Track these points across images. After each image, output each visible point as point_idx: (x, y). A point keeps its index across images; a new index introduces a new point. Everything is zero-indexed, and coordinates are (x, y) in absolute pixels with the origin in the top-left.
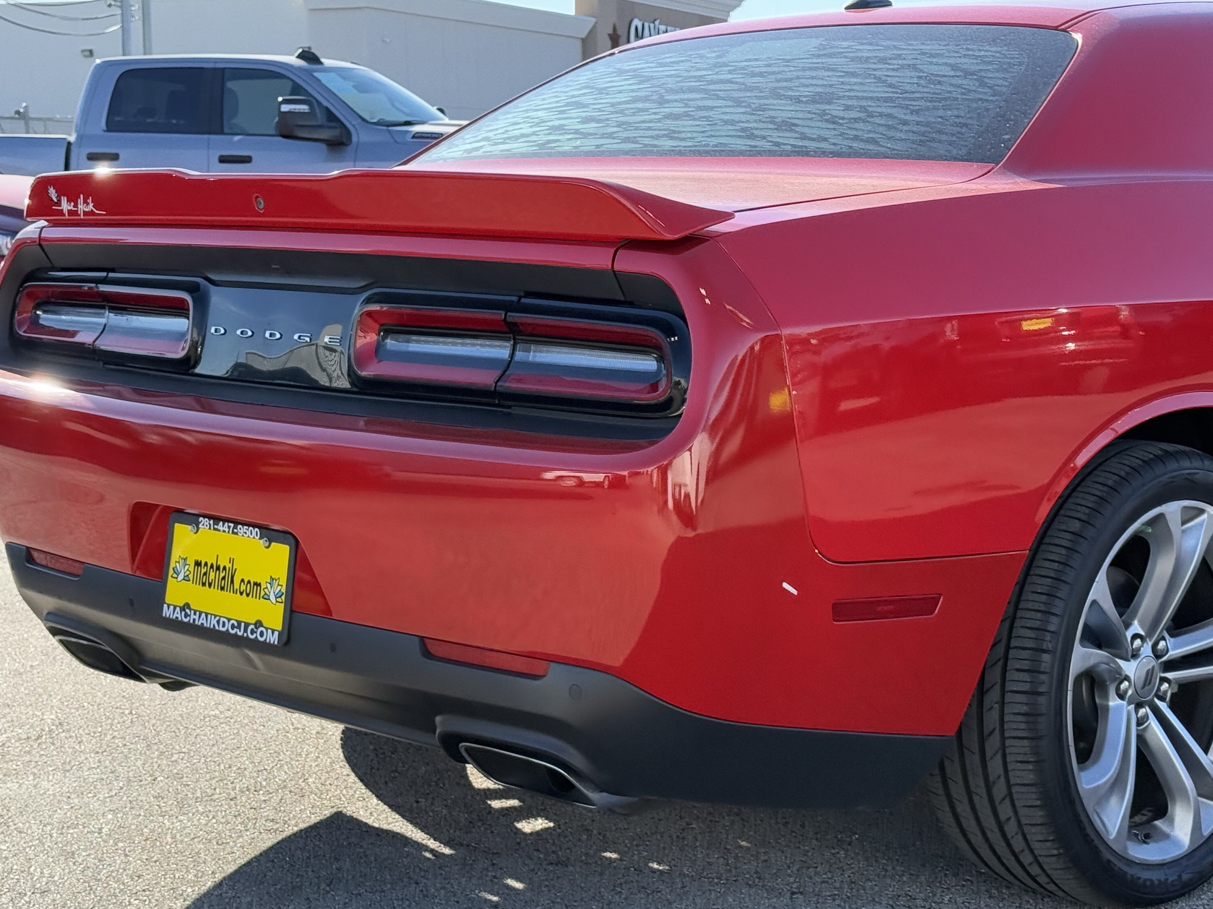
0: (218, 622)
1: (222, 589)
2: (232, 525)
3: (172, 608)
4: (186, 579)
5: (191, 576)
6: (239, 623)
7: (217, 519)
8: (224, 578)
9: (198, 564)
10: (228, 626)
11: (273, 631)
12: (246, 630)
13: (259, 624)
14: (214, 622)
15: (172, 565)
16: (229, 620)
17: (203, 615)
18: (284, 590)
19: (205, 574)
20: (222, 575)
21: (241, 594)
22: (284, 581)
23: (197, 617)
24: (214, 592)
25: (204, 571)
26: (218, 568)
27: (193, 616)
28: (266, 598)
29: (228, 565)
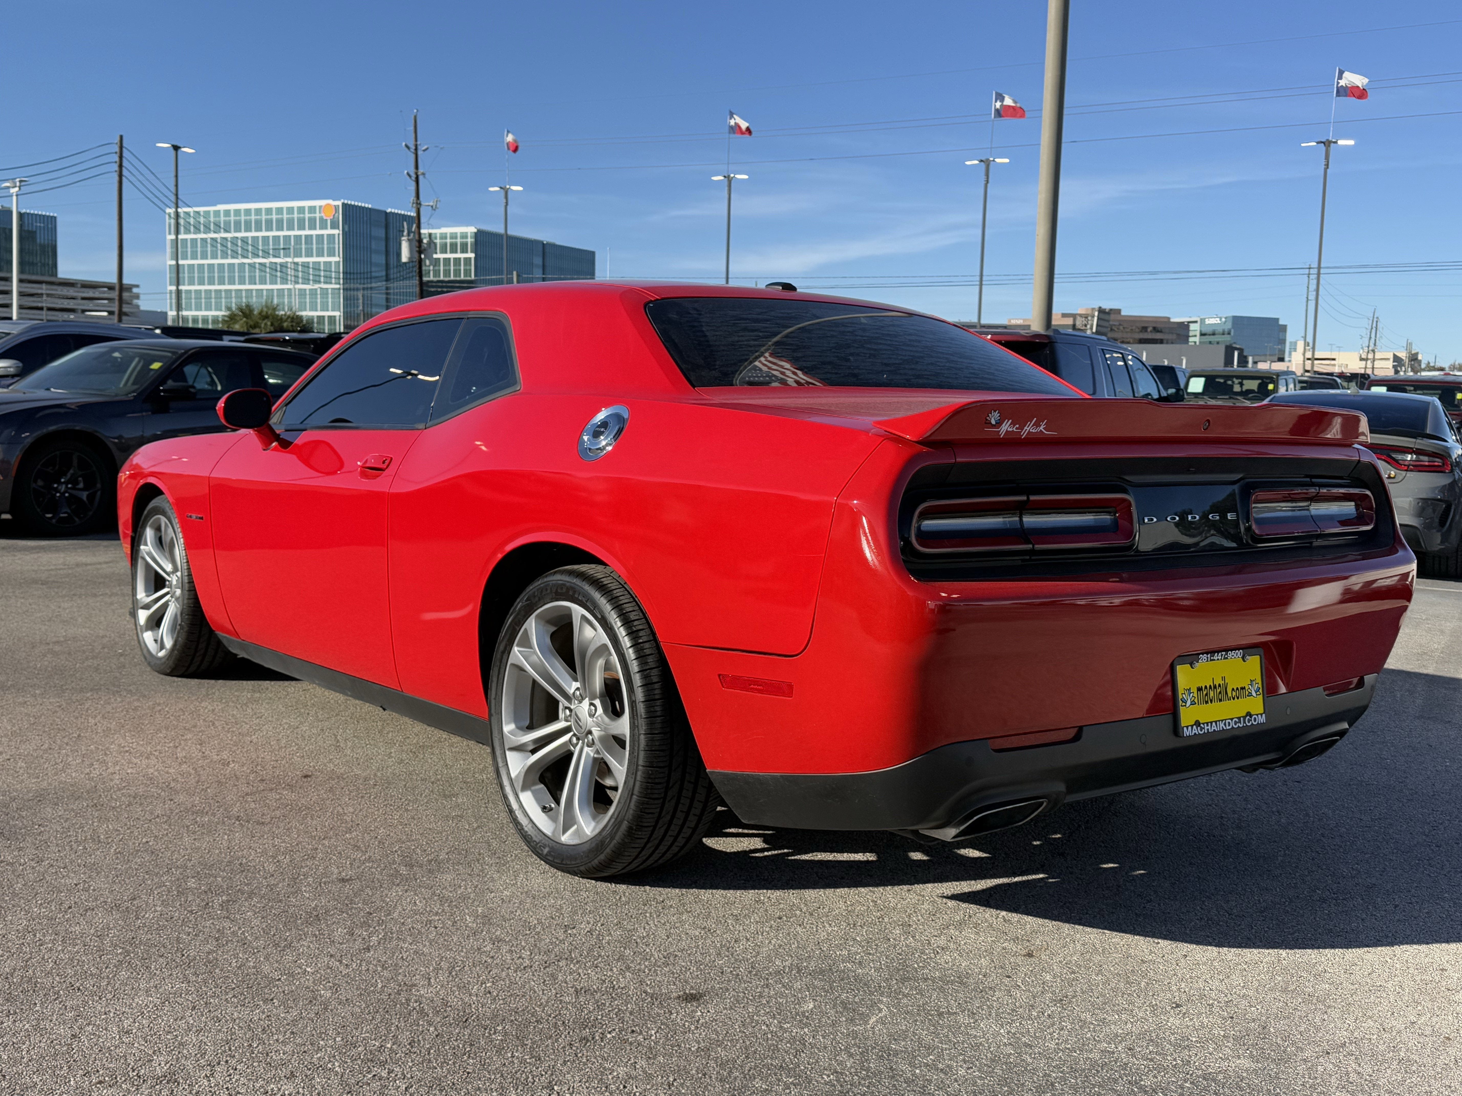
0: (1225, 724)
1: (1220, 700)
2: (1224, 653)
3: (1190, 728)
4: (1193, 703)
5: (1196, 701)
6: (1239, 718)
7: (1212, 652)
8: (1220, 693)
9: (1200, 689)
10: (1232, 724)
11: (1261, 715)
12: (1244, 722)
13: (1249, 714)
14: (1222, 725)
15: (1180, 697)
16: (1232, 719)
17: (1214, 724)
18: (1260, 686)
19: (1206, 695)
20: (1218, 691)
21: (1234, 699)
22: (1259, 680)
23: (1209, 727)
24: (1216, 705)
25: (1205, 693)
26: (1215, 687)
27: (1206, 728)
28: (1250, 694)
29: (1222, 682)
